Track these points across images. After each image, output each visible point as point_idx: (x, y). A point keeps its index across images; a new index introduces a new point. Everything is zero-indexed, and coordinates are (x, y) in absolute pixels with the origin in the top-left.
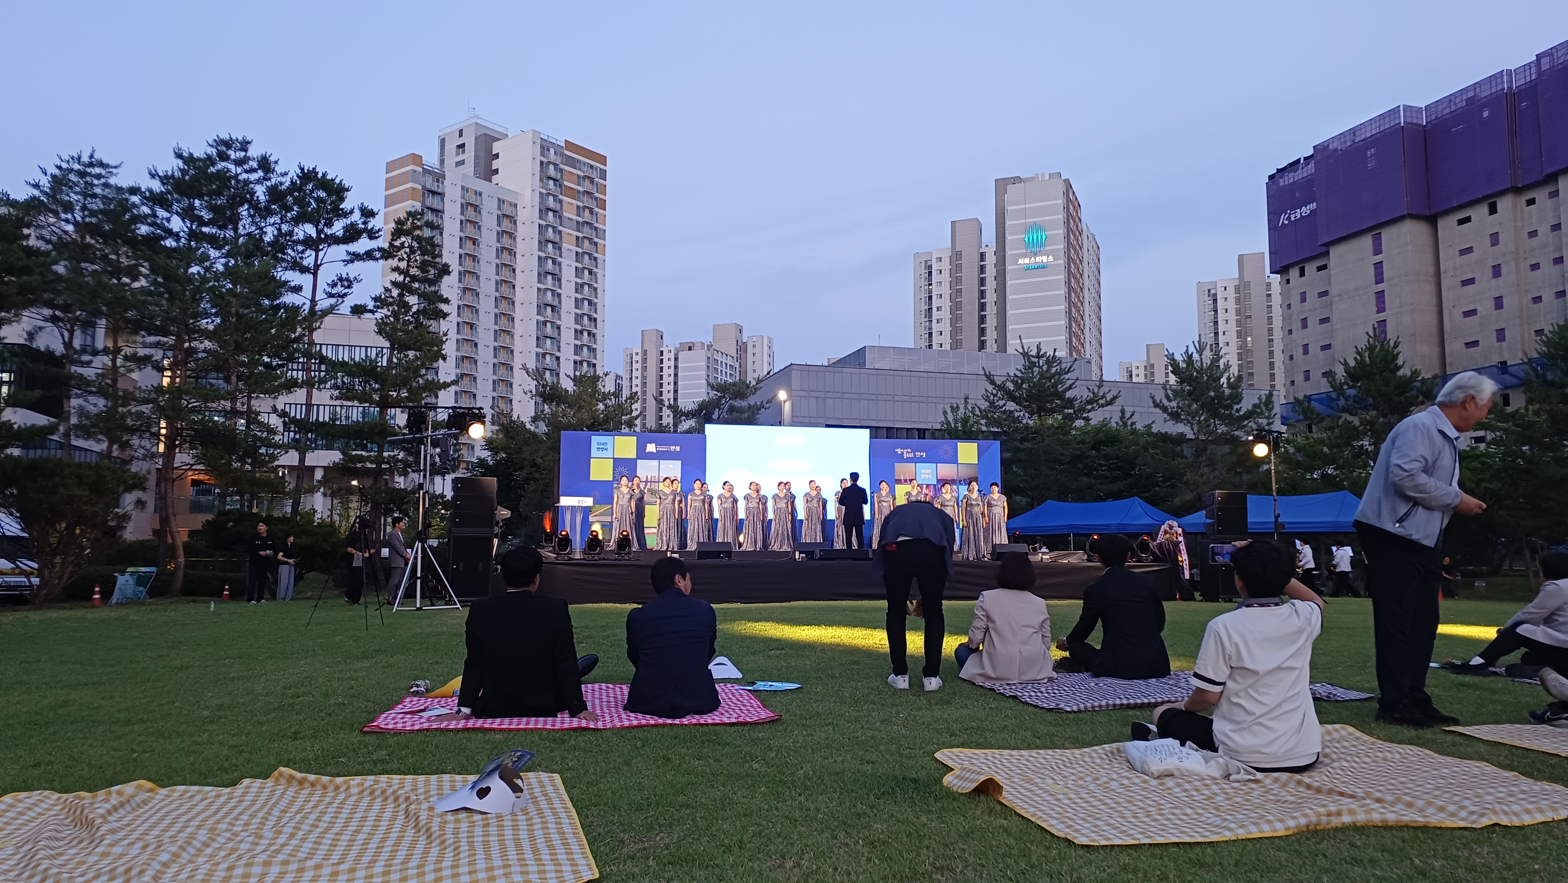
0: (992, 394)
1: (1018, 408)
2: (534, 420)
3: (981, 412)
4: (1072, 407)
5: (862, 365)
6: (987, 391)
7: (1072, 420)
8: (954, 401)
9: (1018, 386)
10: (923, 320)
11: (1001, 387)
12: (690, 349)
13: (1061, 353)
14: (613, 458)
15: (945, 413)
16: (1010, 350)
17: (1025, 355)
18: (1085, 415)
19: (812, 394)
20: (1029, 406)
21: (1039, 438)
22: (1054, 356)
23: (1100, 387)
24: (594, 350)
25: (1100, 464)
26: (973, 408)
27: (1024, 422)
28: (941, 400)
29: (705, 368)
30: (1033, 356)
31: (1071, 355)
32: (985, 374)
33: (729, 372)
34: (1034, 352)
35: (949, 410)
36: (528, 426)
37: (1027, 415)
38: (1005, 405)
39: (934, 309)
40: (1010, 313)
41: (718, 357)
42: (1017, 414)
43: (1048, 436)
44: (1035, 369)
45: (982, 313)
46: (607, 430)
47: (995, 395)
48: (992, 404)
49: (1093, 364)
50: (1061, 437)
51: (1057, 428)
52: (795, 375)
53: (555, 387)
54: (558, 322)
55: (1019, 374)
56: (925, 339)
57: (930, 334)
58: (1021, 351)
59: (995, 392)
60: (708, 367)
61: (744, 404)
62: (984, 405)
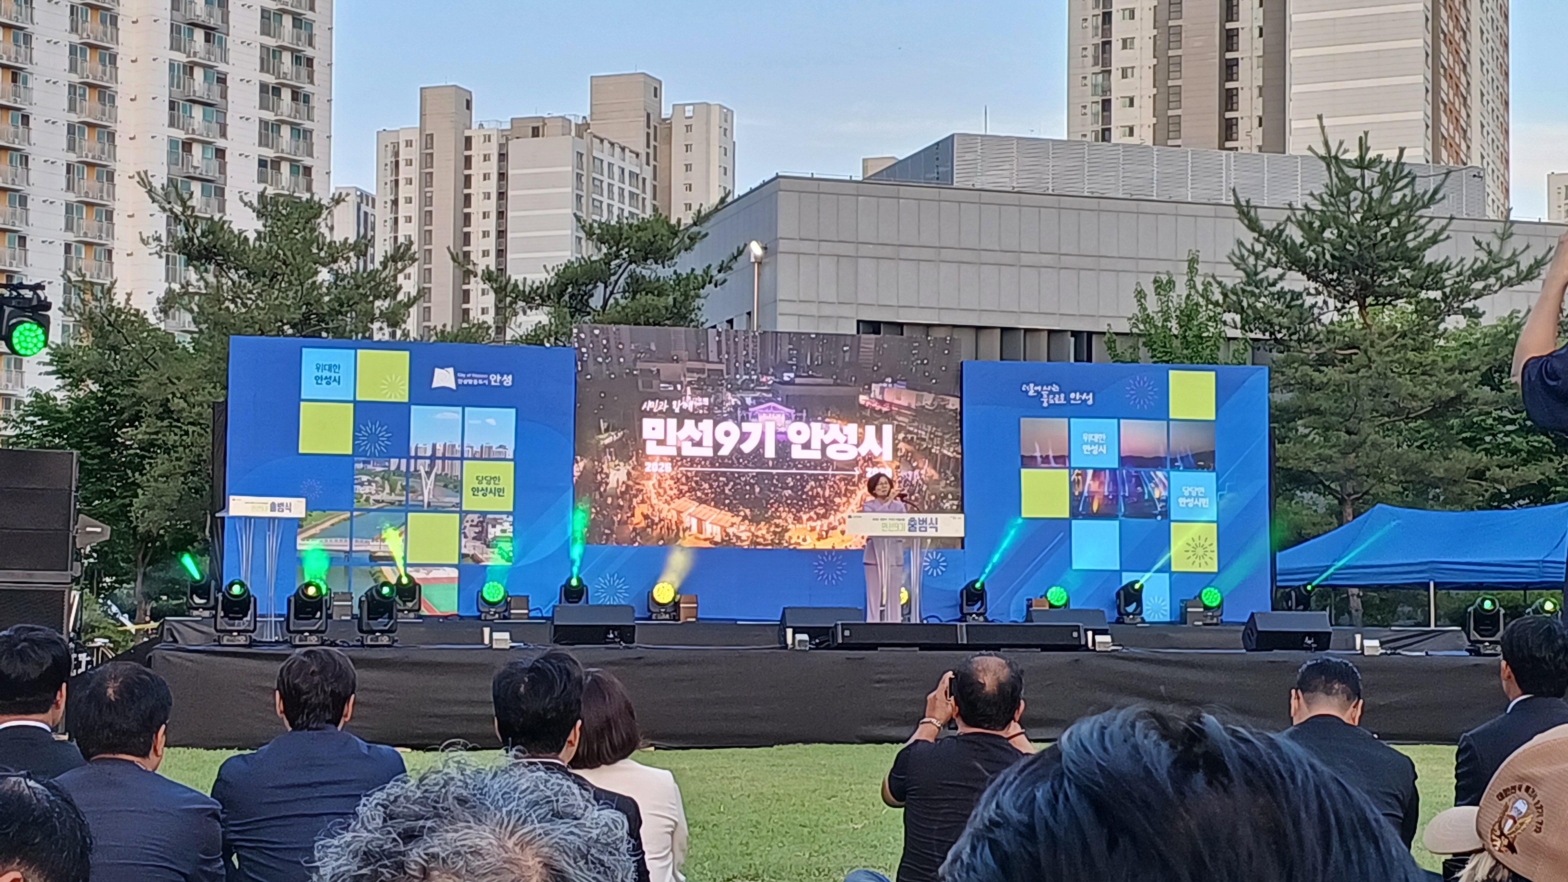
0: (1252, 252)
1: (1312, 285)
2: (168, 304)
3: (1225, 296)
4: (1438, 285)
5: (944, 180)
6: (1240, 244)
7: (1438, 316)
8: (1163, 267)
9: (1314, 236)
10: (1091, 69)
11: (1274, 238)
12: (536, 132)
13: (1415, 155)
14: (355, 402)
15: (1140, 295)
16: (1296, 145)
17: (1331, 160)
18: (1468, 305)
19: (826, 247)
20: (1339, 282)
21: (1359, 358)
22: (1399, 164)
23: (1504, 237)
24: (307, 134)
25: (1499, 419)
26: (1207, 285)
27: (1326, 319)
28: (1129, 265)
29: (571, 179)
30: (1348, 163)
31: (1437, 159)
32: (1237, 205)
33: (627, 188)
34: (1353, 155)
35: (1149, 289)
36: (152, 320)
37: (1331, 302)
38: (1281, 277)
39: (1116, 45)
40: (1294, 54)
41: (603, 153)
42: (1309, 301)
43: (1380, 353)
44: (1353, 194)
45: (1229, 55)
46: (339, 333)
47: (1258, 256)
48: (1251, 276)
49: (1488, 180)
50: (1411, 355)
51: (1404, 335)
52: (786, 204)
53: (216, 228)
54: (222, 67)
55: (1316, 206)
56: (1095, 115)
57: (1106, 105)
58: (1322, 152)
59: (1259, 248)
60: (579, 177)
61: (664, 272)
62: (1233, 278)
